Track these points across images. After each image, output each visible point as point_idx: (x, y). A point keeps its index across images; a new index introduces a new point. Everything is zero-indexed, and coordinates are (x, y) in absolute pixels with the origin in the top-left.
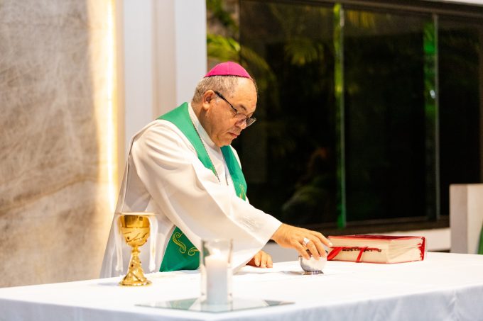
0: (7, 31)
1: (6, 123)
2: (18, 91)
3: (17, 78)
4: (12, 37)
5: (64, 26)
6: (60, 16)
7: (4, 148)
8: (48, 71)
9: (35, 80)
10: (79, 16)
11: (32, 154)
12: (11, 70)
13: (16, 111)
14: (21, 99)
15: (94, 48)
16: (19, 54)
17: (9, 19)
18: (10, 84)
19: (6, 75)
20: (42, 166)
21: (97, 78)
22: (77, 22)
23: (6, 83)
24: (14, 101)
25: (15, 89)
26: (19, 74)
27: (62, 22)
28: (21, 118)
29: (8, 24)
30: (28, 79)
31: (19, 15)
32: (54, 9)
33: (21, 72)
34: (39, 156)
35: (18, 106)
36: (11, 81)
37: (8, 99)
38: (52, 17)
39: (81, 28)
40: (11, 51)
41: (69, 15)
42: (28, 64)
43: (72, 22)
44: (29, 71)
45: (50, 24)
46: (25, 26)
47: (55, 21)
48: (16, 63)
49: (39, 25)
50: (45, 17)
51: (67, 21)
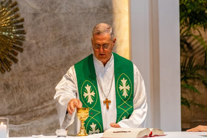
0: (62, 17)
1: (62, 65)
2: (69, 48)
3: (68, 41)
4: (65, 20)
5: (98, 13)
6: (95, 8)
8: (87, 37)
9: (80, 42)
10: (107, 7)
12: (65, 37)
14: (71, 53)
16: (70, 29)
17: (63, 11)
18: (64, 45)
19: (62, 40)
22: (106, 10)
23: (62, 44)
24: (67, 53)
25: (67, 47)
26: (69, 39)
27: (96, 11)
29: (63, 14)
30: (75, 42)
31: (70, 9)
32: (91, 4)
33: (71, 38)
35: (69, 56)
36: (65, 43)
37: (63, 52)
38: (90, 9)
39: (109, 13)
40: (65, 28)
41: (100, 7)
42: (75, 34)
43: (102, 11)
44: (76, 37)
45: (89, 12)
46: (73, 14)
47: (92, 10)
48: (68, 34)
49: (82, 13)
50: (85, 9)
51: (99, 10)
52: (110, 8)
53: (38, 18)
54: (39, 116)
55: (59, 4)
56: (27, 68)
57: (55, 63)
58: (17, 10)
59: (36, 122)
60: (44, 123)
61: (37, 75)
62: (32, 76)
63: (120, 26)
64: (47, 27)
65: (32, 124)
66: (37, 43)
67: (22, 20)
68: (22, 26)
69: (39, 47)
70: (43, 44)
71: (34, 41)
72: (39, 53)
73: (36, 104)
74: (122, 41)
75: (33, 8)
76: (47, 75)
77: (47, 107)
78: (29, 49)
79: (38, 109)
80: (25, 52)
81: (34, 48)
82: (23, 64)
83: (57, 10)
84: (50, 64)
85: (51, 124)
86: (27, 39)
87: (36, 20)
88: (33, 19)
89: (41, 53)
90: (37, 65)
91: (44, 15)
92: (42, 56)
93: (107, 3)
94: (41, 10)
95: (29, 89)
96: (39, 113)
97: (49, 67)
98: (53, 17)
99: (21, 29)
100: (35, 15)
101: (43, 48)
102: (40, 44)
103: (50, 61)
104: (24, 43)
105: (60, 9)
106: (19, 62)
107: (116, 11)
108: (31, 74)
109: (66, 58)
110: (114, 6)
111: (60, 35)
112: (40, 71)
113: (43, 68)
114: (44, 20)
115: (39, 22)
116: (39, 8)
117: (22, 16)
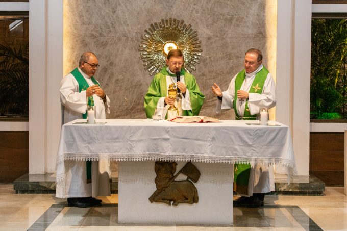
0: (228, 40)
1: (227, 73)
2: (233, 61)
3: (232, 57)
4: (231, 42)
5: (255, 37)
7: (226, 81)
10: (262, 33)
12: (230, 54)
13: (232, 68)
14: (234, 64)
15: (268, 45)
16: (233, 48)
17: (229, 36)
18: (229, 59)
19: (228, 56)
21: (269, 56)
22: (261, 36)
23: (227, 59)
24: (231, 64)
25: (231, 60)
27: (253, 36)
28: (234, 71)
29: (229, 38)
30: (237, 57)
31: (234, 35)
32: (250, 31)
33: (234, 54)
35: (233, 67)
37: (228, 64)
38: (249, 34)
39: (263, 38)
40: (230, 47)
41: (257, 33)
42: (238, 52)
43: (258, 36)
44: (238, 54)
45: (248, 37)
46: (236, 38)
47: (251, 35)
48: (232, 51)
49: (243, 38)
50: (246, 35)
51: (256, 35)
52: (264, 34)
53: (211, 41)
54: (210, 106)
55: (226, 32)
56: (203, 74)
57: (222, 72)
58: (197, 35)
59: (208, 110)
60: (213, 111)
61: (209, 79)
62: (206, 80)
63: (271, 47)
64: (218, 47)
65: (205, 111)
66: (210, 58)
67: (200, 43)
68: (199, 47)
69: (211, 60)
70: (214, 58)
71: (208, 56)
72: (211, 65)
73: (208, 98)
74: (272, 57)
75: (207, 34)
76: (216, 79)
79: (209, 102)
80: (201, 64)
81: (208, 61)
82: (199, 72)
83: (225, 36)
84: (218, 72)
87: (209, 42)
88: (208, 42)
89: (213, 64)
90: (210, 72)
91: (216, 38)
92: (213, 66)
93: (262, 30)
94: (214, 35)
95: (204, 88)
96: (210, 104)
97: (219, 74)
98: (222, 40)
100: (209, 38)
101: (214, 61)
102: (212, 59)
103: (219, 70)
105: (227, 34)
106: (197, 71)
107: (268, 36)
108: (205, 78)
109: (231, 68)
110: (267, 33)
111: (226, 53)
112: (211, 76)
113: (214, 74)
114: (215, 42)
115: (211, 43)
116: (212, 34)
117: (200, 39)
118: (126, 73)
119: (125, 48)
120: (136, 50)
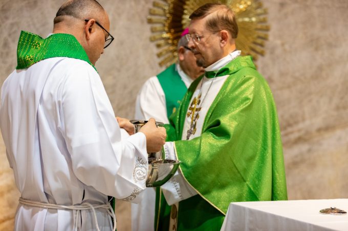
0: (315, 12)
1: (312, 76)
2: (322, 54)
3: (322, 45)
4: (319, 15)
8: (345, 40)
9: (335, 46)
11: (331, 99)
12: (318, 39)
13: (320, 68)
14: (324, 60)
17: (317, 2)
18: (317, 49)
19: (314, 42)
20: (337, 108)
23: (313, 48)
24: (319, 60)
25: (320, 52)
26: (323, 42)
29: (317, 6)
30: (330, 45)
33: (325, 40)
34: (336, 101)
35: (322, 65)
37: (315, 60)
40: (318, 25)
42: (331, 35)
44: (331, 39)
48: (321, 34)
53: (285, 10)
56: (269, 78)
60: (287, 155)
61: (281, 89)
64: (297, 23)
66: (283, 45)
67: (265, 12)
68: (264, 21)
69: (285, 51)
70: (291, 47)
71: (278, 42)
76: (293, 89)
77: (292, 133)
78: (272, 53)
80: (268, 55)
81: (278, 51)
82: (264, 73)
84: (297, 74)
85: (296, 156)
86: (271, 38)
87: (282, 13)
88: (280, 11)
89: (288, 59)
90: (282, 74)
91: (293, 6)
92: (288, 62)
98: (304, 10)
99: (264, 25)
100: (282, 5)
101: (290, 52)
103: (298, 71)
104: (267, 43)
108: (274, 86)
109: (318, 68)
111: (312, 35)
112: (284, 83)
113: (289, 79)
114: (292, 13)
115: (286, 15)
117: (265, 6)
118: (119, 71)
119: (119, 15)
120: (142, 22)
